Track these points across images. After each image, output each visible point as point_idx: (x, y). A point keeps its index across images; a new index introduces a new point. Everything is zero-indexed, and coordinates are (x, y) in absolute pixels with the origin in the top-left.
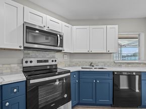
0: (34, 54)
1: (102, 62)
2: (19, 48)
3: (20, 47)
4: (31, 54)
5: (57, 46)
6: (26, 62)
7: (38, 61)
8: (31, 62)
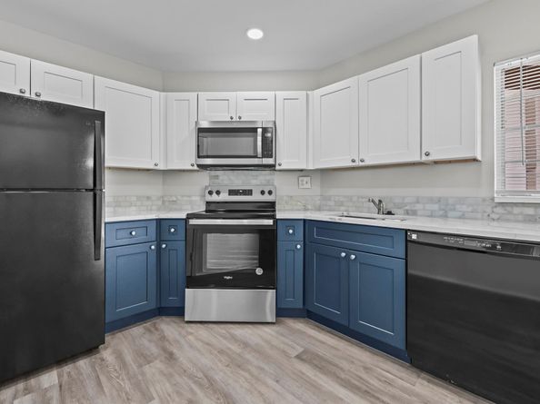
0: (226, 177)
1: (431, 200)
2: (191, 168)
3: (193, 165)
4: (221, 178)
5: (256, 157)
6: (210, 193)
7: (232, 192)
8: (218, 193)
